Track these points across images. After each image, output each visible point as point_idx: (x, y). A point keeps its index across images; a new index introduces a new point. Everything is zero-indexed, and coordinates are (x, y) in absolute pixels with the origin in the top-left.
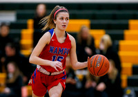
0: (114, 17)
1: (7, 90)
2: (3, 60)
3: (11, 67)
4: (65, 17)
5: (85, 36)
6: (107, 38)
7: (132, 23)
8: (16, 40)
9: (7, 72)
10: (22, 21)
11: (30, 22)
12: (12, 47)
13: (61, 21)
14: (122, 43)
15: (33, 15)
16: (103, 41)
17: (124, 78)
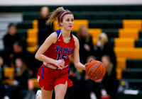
0: (110, 18)
1: (15, 83)
2: (11, 56)
3: (19, 62)
4: (71, 18)
5: (84, 34)
6: (104, 36)
7: (126, 22)
8: (23, 38)
9: (15, 67)
10: (28, 22)
11: (35, 23)
12: (19, 45)
13: (67, 23)
14: (117, 41)
15: (37, 16)
16: (100, 38)
17: (119, 71)
